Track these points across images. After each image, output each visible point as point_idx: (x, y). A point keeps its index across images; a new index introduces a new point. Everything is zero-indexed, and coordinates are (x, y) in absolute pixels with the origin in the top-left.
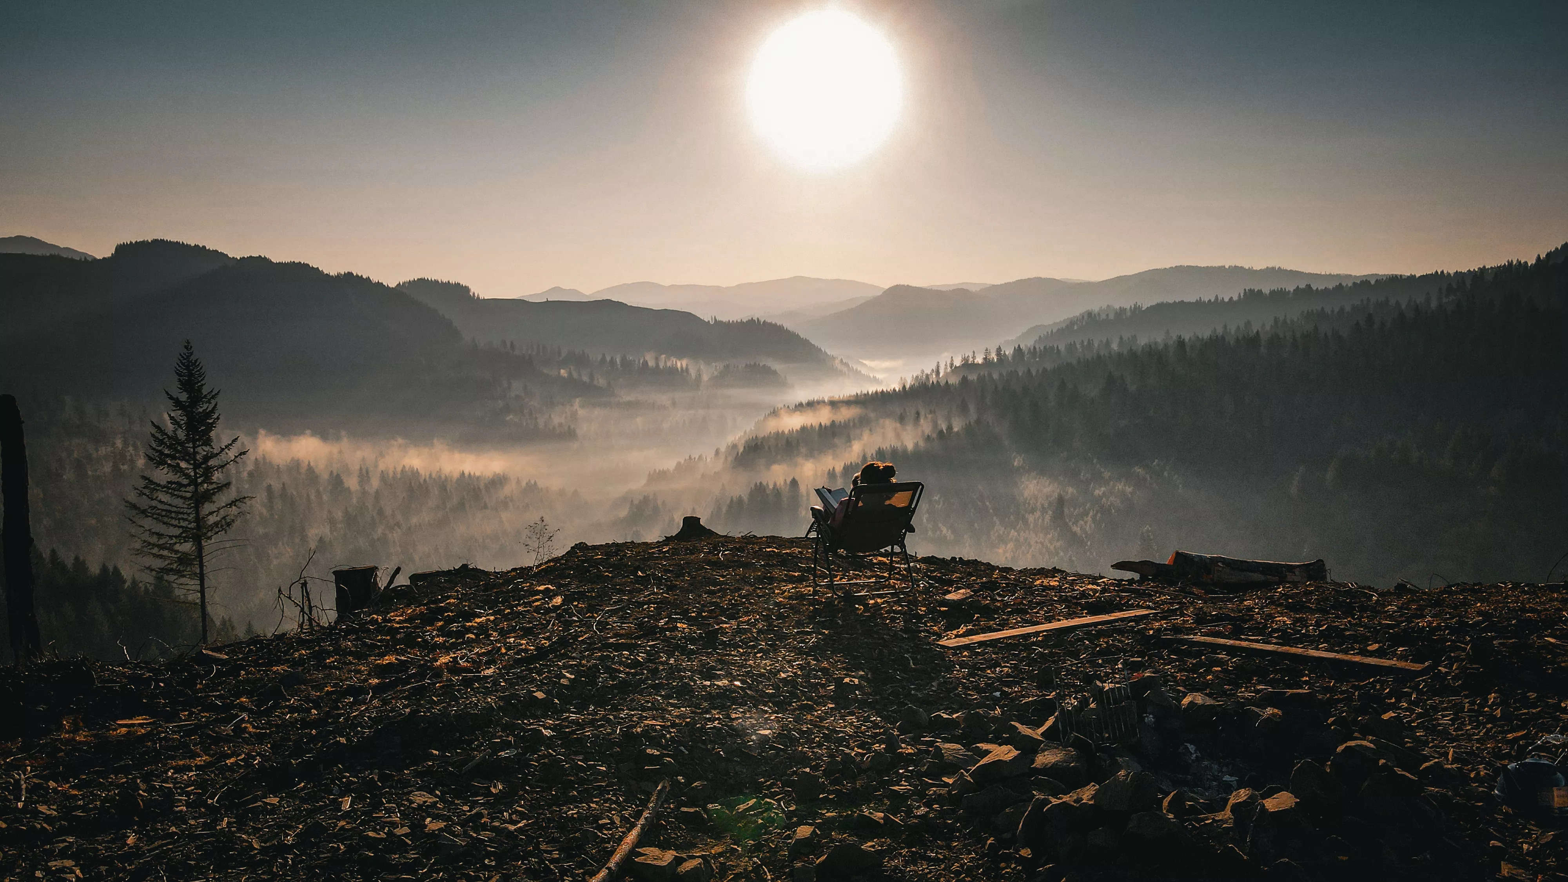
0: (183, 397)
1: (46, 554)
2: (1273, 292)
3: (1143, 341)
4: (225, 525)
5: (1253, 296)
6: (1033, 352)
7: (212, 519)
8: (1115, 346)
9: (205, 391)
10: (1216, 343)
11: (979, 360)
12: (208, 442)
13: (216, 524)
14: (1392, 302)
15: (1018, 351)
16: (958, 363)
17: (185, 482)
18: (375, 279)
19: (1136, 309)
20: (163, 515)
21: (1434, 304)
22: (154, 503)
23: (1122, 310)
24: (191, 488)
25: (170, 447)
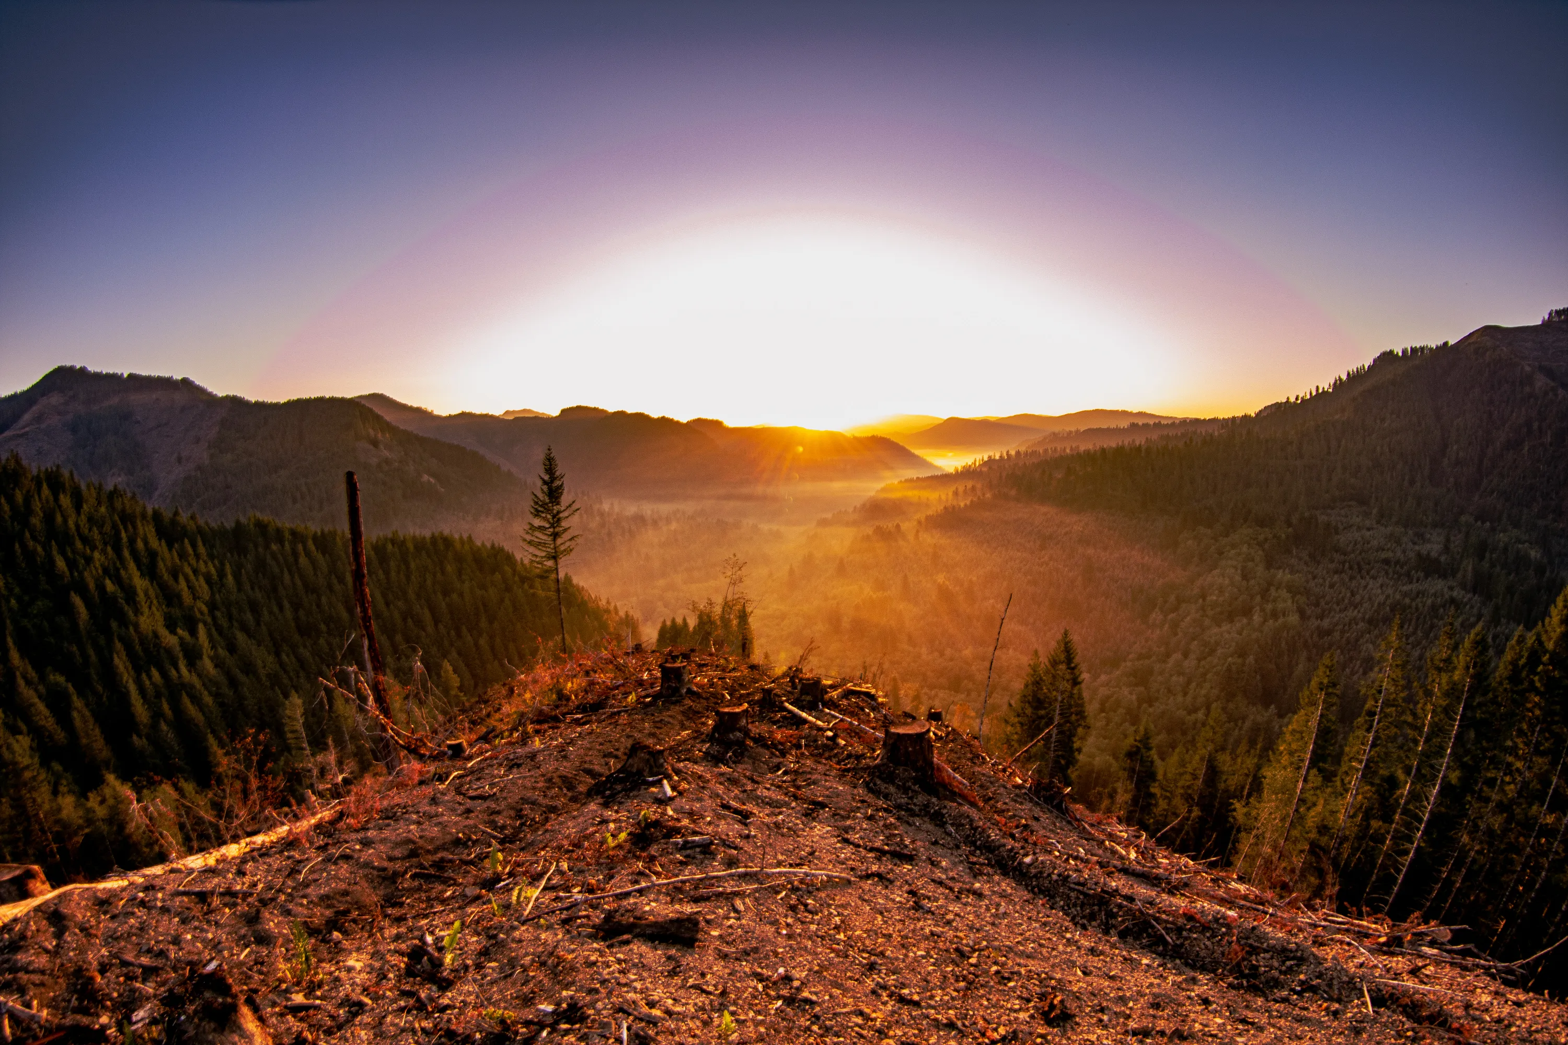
0: (547, 478)
1: (519, 559)
2: (1143, 424)
3: (1082, 448)
4: (569, 551)
5: (1134, 426)
6: (1026, 454)
7: (562, 548)
8: (1068, 451)
9: (558, 474)
10: (1119, 450)
11: (997, 457)
12: (558, 504)
13: (565, 550)
14: (1199, 431)
15: (1018, 453)
16: (986, 459)
17: (547, 525)
18: (676, 419)
19: (1077, 431)
20: (538, 545)
21: (1216, 434)
22: (533, 538)
23: (1071, 432)
24: (551, 530)
25: (541, 506)
